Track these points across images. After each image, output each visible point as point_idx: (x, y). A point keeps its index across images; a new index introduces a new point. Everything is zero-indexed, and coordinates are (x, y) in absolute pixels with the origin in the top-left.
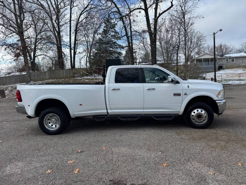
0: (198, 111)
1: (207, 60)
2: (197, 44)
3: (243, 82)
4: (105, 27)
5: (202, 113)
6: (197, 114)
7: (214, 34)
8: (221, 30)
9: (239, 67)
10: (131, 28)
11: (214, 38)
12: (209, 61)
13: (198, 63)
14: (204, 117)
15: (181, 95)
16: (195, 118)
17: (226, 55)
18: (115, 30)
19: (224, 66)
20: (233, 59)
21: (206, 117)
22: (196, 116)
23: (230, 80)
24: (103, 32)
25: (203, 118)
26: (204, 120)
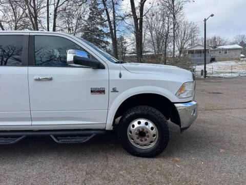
0: (139, 123)
1: (199, 52)
2: (191, 35)
3: (235, 75)
4: (90, 13)
5: (147, 129)
6: (138, 129)
7: (205, 20)
8: (212, 15)
9: (232, 59)
10: (114, 12)
11: (205, 24)
12: (201, 53)
13: (190, 54)
14: (151, 136)
15: (106, 91)
16: (135, 137)
17: (219, 47)
18: (101, 16)
19: (216, 58)
20: (226, 51)
21: (154, 136)
22: (136, 134)
23: (221, 73)
24: (89, 19)
25: (148, 137)
26: (151, 142)
